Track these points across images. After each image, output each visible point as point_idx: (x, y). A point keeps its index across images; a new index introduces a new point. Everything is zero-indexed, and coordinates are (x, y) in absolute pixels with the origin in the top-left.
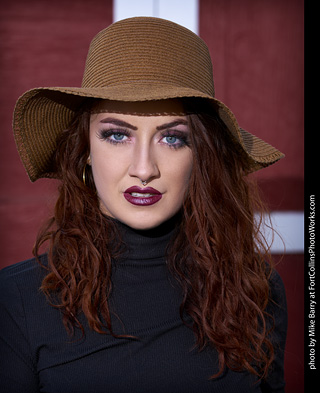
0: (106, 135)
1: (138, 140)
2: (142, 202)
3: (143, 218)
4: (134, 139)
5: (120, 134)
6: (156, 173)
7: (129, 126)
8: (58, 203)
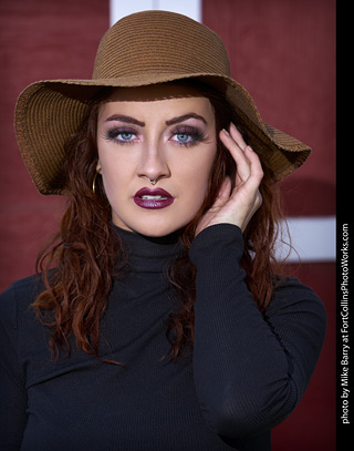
0: (113, 134)
1: (146, 138)
2: (152, 205)
3: (154, 223)
4: (141, 137)
5: (127, 132)
6: (166, 172)
7: (136, 122)
8: (65, 217)
